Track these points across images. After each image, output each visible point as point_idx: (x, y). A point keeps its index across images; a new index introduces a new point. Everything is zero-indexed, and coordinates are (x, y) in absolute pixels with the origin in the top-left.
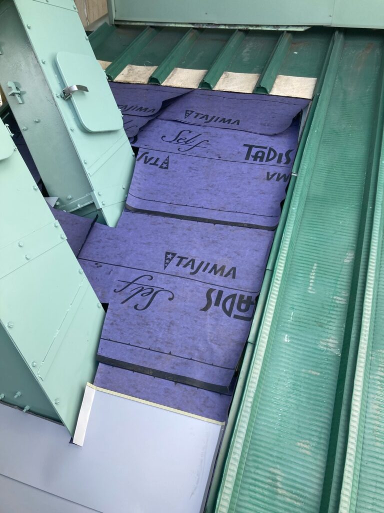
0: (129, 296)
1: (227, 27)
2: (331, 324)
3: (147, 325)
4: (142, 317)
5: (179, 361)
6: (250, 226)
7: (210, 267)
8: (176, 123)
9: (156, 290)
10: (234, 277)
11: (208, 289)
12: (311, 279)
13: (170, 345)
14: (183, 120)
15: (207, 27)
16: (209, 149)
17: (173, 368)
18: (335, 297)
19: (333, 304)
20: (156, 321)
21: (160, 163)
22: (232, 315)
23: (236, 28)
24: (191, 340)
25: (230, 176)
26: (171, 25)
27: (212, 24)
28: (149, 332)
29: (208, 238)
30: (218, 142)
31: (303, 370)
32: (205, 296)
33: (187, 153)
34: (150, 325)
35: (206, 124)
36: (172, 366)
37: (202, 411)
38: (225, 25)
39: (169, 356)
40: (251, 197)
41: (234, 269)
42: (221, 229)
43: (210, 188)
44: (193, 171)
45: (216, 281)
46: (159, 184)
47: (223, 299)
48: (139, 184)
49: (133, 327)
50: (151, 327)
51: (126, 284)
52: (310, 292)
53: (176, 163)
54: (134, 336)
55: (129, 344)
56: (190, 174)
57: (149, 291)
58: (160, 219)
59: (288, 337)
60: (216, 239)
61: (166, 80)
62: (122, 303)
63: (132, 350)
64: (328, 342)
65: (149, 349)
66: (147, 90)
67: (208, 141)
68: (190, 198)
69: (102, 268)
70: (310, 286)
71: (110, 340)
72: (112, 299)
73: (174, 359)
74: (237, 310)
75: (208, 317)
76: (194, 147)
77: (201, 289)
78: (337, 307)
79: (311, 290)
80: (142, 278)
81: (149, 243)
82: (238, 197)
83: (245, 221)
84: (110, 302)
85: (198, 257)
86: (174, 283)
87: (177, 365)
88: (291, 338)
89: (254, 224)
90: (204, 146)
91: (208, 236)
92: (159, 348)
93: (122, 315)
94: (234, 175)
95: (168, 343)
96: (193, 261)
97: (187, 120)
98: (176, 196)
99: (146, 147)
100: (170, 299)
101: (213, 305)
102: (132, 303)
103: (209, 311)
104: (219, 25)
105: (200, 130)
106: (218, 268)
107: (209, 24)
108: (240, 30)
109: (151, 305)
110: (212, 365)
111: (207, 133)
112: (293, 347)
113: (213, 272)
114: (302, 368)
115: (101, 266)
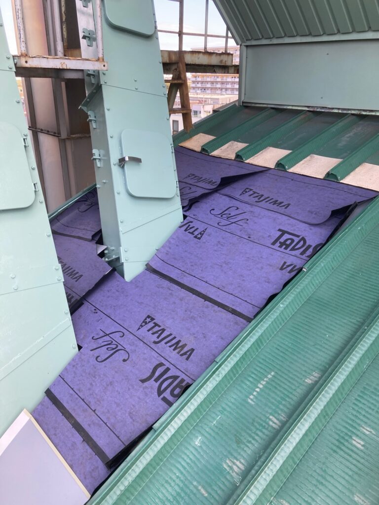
0: (99, 346)
1: (340, 111)
2: (249, 445)
3: (94, 377)
4: (95, 368)
5: (97, 421)
6: (234, 312)
7: (174, 341)
8: (231, 199)
9: (120, 347)
10: (187, 359)
11: (158, 363)
12: (258, 387)
13: (99, 403)
14: (238, 196)
15: (321, 110)
16: (244, 228)
17: (89, 425)
18: (271, 417)
19: (264, 424)
20: (102, 376)
21: (196, 233)
22: (162, 396)
23: (350, 112)
24: (116, 405)
25: (248, 258)
26: (289, 107)
27: (326, 108)
28: (91, 384)
29: (191, 312)
30: (255, 223)
31: (195, 483)
32: (152, 368)
33: (224, 228)
34: (96, 378)
35: (255, 204)
36: (90, 423)
37: (85, 478)
38: (339, 109)
39: (93, 413)
40: (255, 283)
41: (193, 350)
42: (207, 307)
43: (224, 265)
44: (219, 246)
45: (170, 357)
46: (186, 251)
47: (165, 377)
48: (170, 248)
49: (84, 375)
50: (96, 380)
51: (103, 334)
52: (249, 401)
53: (209, 235)
54: (80, 383)
55: (72, 389)
56: (216, 248)
57: (114, 346)
58: (166, 283)
59: (200, 440)
60: (196, 316)
61: (251, 158)
62: (91, 350)
63: (72, 395)
64: (234, 463)
65: (83, 400)
66: (230, 165)
67: (248, 220)
68: (202, 271)
69: (97, 314)
70: (253, 395)
71: (63, 379)
72: (87, 344)
73: (95, 418)
74: (169, 393)
75: (142, 389)
76: (233, 223)
77: (154, 360)
78: (267, 429)
79: (251, 400)
80: (117, 333)
81: (142, 303)
82: (243, 280)
83: (233, 305)
84: (84, 346)
85: (170, 329)
86: (137, 346)
87: (94, 424)
88: (203, 442)
89: (238, 310)
90: (241, 224)
91: (192, 311)
92: (90, 402)
93: (84, 361)
94: (253, 257)
95: (98, 401)
96: (163, 330)
97: (241, 198)
98: (192, 266)
99: (193, 217)
100: (124, 361)
101: (153, 379)
102: (96, 353)
103: (146, 384)
104: (333, 109)
105: (248, 208)
106: (180, 344)
107: (323, 108)
108: (353, 114)
109: (108, 360)
110: (118, 437)
111: (252, 212)
112: (199, 453)
113: (173, 347)
114: (195, 480)
115: (97, 313)
